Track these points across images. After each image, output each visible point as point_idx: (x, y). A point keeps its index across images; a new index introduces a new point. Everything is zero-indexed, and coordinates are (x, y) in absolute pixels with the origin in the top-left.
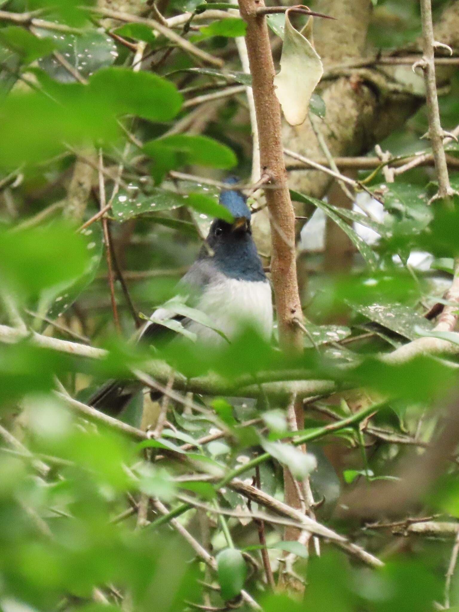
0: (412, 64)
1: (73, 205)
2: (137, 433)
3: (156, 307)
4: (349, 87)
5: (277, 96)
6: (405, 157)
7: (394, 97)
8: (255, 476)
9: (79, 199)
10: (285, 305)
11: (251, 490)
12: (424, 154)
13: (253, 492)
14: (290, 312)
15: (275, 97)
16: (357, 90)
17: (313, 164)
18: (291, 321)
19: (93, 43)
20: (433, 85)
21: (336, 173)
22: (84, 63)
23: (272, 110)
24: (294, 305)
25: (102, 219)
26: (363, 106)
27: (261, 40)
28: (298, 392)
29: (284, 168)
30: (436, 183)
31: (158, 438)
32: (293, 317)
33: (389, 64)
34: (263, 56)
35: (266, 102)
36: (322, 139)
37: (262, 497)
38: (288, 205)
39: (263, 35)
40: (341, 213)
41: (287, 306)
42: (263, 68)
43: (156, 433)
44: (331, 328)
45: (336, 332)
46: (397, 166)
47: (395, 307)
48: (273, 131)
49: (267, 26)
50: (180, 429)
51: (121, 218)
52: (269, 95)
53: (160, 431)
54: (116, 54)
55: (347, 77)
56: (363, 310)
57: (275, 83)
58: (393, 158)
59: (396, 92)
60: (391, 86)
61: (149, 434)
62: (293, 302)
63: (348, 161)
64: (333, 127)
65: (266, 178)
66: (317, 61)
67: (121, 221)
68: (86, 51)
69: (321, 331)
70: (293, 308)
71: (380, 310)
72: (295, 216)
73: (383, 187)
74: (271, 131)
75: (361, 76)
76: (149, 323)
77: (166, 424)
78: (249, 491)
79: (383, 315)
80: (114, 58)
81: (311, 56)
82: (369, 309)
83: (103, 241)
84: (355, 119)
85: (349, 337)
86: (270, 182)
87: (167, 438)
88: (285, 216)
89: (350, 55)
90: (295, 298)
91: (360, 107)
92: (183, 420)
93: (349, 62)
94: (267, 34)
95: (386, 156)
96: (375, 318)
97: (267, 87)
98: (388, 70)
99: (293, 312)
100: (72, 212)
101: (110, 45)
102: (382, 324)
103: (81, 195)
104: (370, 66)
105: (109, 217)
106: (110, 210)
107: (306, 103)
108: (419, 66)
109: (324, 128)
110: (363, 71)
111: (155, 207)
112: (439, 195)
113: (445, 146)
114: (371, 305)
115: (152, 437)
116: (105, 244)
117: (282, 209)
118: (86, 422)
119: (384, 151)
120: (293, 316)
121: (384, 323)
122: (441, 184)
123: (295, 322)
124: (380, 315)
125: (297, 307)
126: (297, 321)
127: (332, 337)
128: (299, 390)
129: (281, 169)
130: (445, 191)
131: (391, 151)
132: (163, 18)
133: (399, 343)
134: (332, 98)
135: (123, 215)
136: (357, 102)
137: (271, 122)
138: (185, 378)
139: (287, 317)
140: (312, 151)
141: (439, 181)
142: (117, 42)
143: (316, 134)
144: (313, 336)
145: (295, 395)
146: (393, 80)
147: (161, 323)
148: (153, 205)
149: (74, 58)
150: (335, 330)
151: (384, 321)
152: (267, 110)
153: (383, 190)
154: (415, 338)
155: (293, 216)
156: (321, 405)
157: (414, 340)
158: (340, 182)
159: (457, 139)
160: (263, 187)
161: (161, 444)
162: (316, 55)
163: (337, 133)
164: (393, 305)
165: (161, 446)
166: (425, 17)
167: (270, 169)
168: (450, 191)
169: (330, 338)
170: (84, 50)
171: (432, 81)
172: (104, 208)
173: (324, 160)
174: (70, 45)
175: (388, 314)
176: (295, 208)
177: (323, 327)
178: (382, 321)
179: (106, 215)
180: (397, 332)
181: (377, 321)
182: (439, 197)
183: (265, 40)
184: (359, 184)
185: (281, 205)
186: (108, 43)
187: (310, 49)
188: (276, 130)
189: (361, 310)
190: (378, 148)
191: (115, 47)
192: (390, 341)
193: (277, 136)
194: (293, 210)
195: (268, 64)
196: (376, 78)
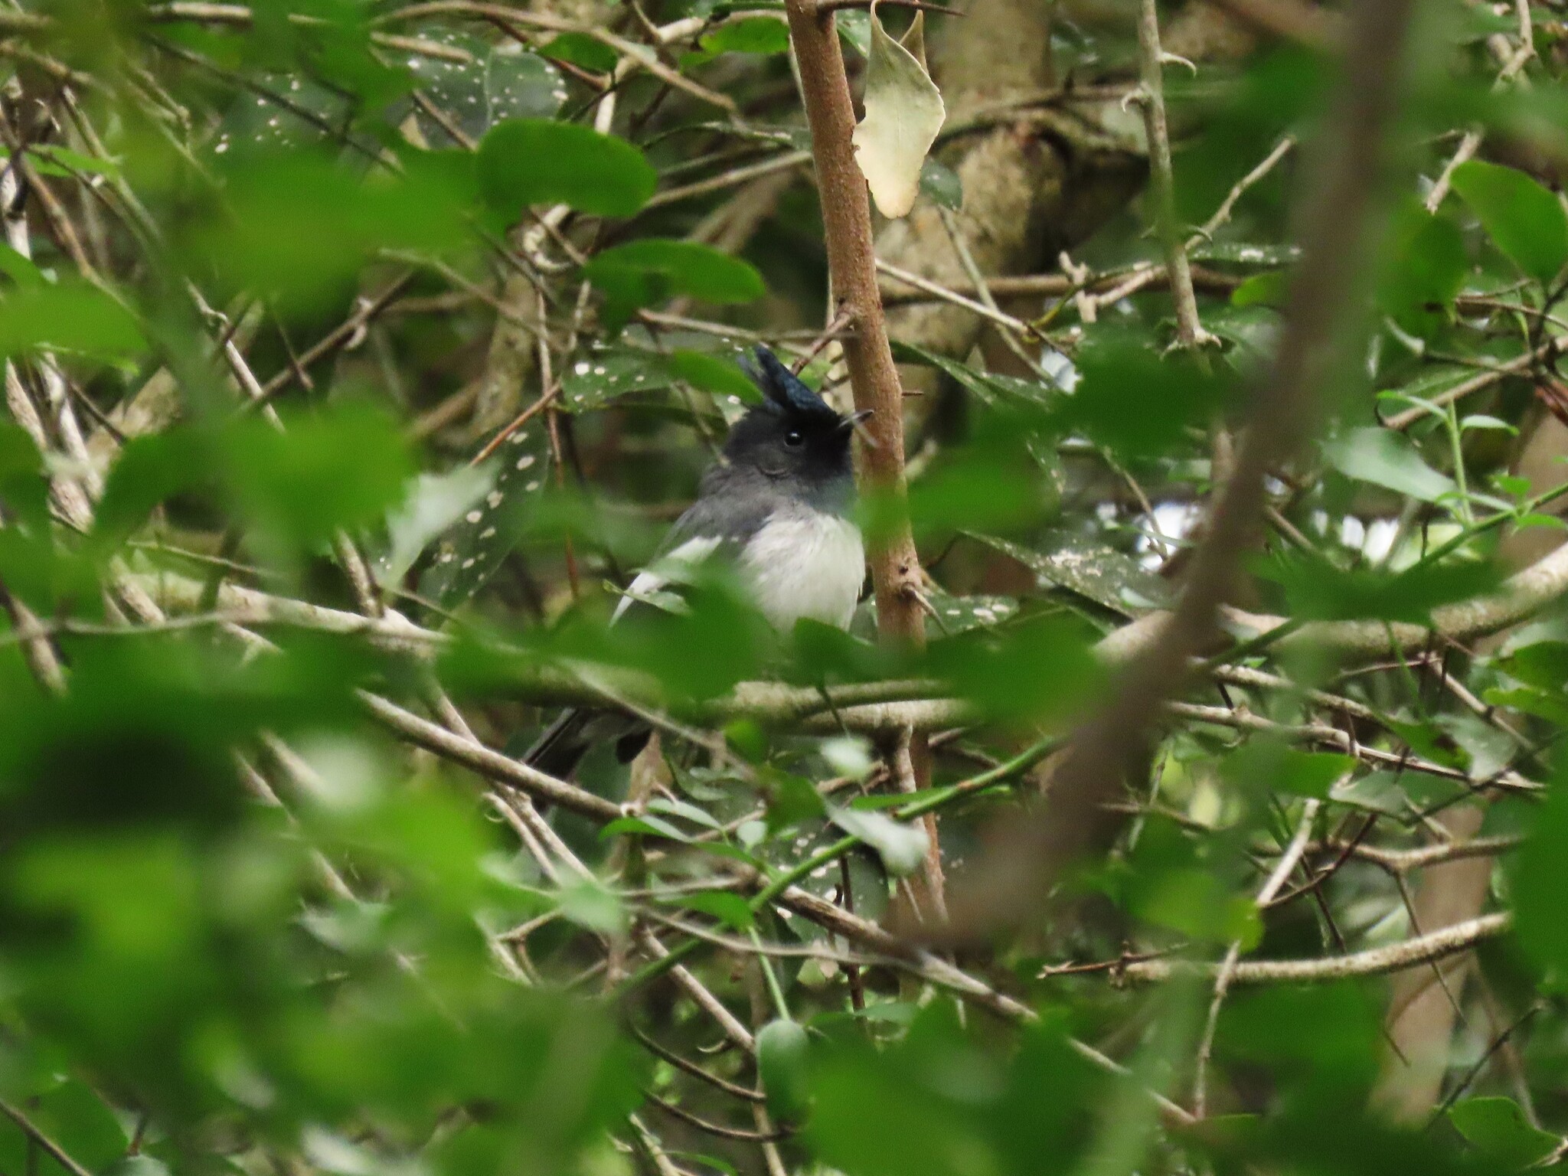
0: (1120, 97)
1: (497, 383)
2: (605, 807)
3: (637, 570)
4: (1013, 145)
5: (860, 165)
6: (1116, 275)
7: (1101, 161)
8: (841, 883)
9: (509, 371)
10: (888, 559)
11: (823, 909)
12: (1152, 267)
13: (829, 914)
14: (898, 572)
15: (857, 167)
16: (1028, 152)
17: (942, 292)
18: (900, 588)
19: (521, 77)
20: (1161, 136)
21: (991, 310)
22: (503, 115)
23: (852, 191)
24: (905, 559)
25: (546, 410)
26: (1041, 181)
27: (826, 60)
28: (917, 723)
29: (878, 299)
30: (1174, 321)
31: (641, 815)
32: (905, 581)
33: (1087, 99)
34: (832, 90)
35: (840, 176)
36: (962, 242)
37: (845, 921)
38: (888, 369)
39: (830, 49)
40: (995, 383)
41: (892, 560)
42: (833, 112)
43: (637, 806)
44: (981, 602)
45: (990, 609)
46: (1100, 292)
47: (1103, 556)
48: (855, 230)
49: (836, 32)
50: (684, 797)
51: (581, 405)
52: (845, 163)
53: (645, 801)
54: (562, 96)
55: (1010, 126)
56: (1042, 563)
57: (857, 139)
58: (1093, 276)
59: (1103, 151)
60: (1094, 140)
61: (624, 808)
62: (904, 553)
63: (1013, 283)
64: (986, 222)
65: (845, 319)
66: (934, 97)
67: (580, 411)
68: (507, 91)
69: (960, 607)
70: (903, 564)
71: (1073, 564)
72: (901, 391)
73: (1075, 331)
74: (851, 232)
75: (1037, 123)
76: (625, 602)
77: (655, 788)
78: (821, 911)
79: (1079, 572)
80: (561, 103)
81: (920, 88)
82: (1053, 562)
83: (549, 452)
84: (1027, 206)
85: (1014, 617)
86: (852, 327)
87: (662, 815)
88: (883, 391)
89: (1014, 85)
90: (906, 545)
91: (1036, 181)
92: (692, 781)
93: (1013, 97)
94: (839, 48)
95: (1080, 273)
96: (1064, 579)
97: (840, 149)
98: (1087, 109)
99: (903, 571)
100: (494, 398)
101: (552, 79)
102: (1077, 590)
103: (512, 364)
104: (1052, 104)
105: (560, 407)
106: (559, 395)
107: (914, 175)
108: (1133, 102)
109: (969, 224)
110: (1039, 114)
111: (643, 382)
112: (1179, 342)
113: (1189, 253)
114: (1057, 553)
115: (630, 813)
116: (553, 457)
117: (876, 377)
118: (511, 790)
119: (1076, 263)
120: (902, 579)
121: (1081, 587)
122: (1184, 323)
123: (907, 590)
124: (1074, 572)
125: (912, 562)
126: (911, 588)
127: (983, 618)
128: (917, 718)
129: (873, 302)
130: (1192, 335)
131: (1089, 263)
132: (653, 28)
133: (1111, 625)
134: (983, 167)
135: (582, 400)
136: (1029, 172)
137: (849, 213)
138: (692, 701)
139: (892, 581)
140: (946, 267)
141: (1180, 317)
142: (566, 74)
143: (951, 235)
144: (946, 616)
145: (911, 728)
146: (1099, 130)
147: (646, 599)
148: (640, 378)
149: (485, 105)
150: (988, 605)
151: (1081, 583)
152: (842, 191)
153: (1075, 337)
154: (1139, 616)
155: (897, 391)
156: (969, 748)
157: (1137, 618)
158: (998, 326)
159: (1211, 238)
160: (840, 335)
161: (649, 827)
162: (931, 86)
163: (993, 230)
164: (1099, 553)
165: (647, 831)
166: (1143, 9)
167: (851, 302)
168: (1201, 334)
169: (980, 620)
170: (502, 90)
171: (1161, 128)
172: (549, 391)
173: (967, 284)
174: (477, 81)
175: (1089, 571)
176: (901, 374)
177: (966, 599)
178: (1076, 584)
179: (553, 403)
180: (1107, 604)
181: (1068, 584)
182: (1181, 346)
183: (835, 60)
184: (1030, 328)
185: (875, 370)
186: (547, 75)
187: (920, 73)
188: (861, 228)
189: (1037, 563)
190: (1065, 259)
191: (561, 82)
192: (1094, 622)
193: (862, 240)
194: (897, 378)
195: (842, 105)
196: (1064, 126)
